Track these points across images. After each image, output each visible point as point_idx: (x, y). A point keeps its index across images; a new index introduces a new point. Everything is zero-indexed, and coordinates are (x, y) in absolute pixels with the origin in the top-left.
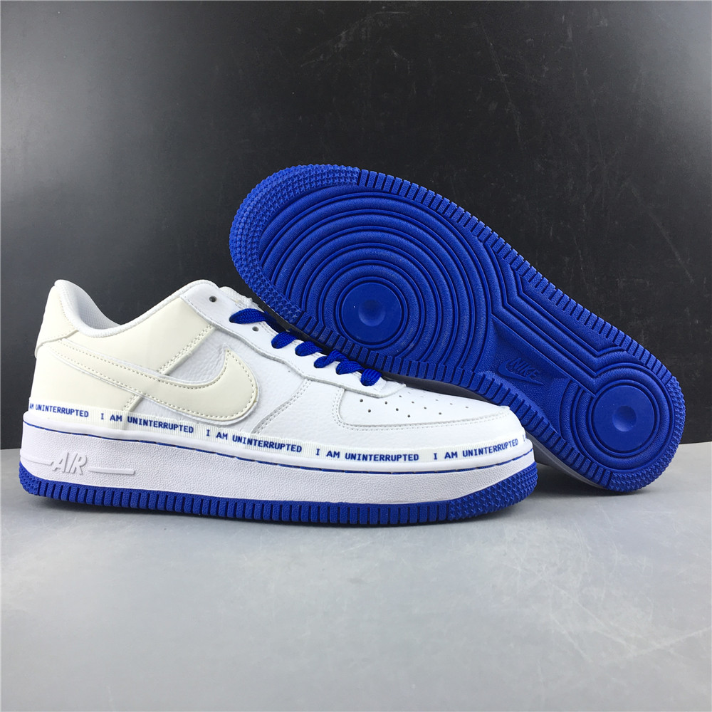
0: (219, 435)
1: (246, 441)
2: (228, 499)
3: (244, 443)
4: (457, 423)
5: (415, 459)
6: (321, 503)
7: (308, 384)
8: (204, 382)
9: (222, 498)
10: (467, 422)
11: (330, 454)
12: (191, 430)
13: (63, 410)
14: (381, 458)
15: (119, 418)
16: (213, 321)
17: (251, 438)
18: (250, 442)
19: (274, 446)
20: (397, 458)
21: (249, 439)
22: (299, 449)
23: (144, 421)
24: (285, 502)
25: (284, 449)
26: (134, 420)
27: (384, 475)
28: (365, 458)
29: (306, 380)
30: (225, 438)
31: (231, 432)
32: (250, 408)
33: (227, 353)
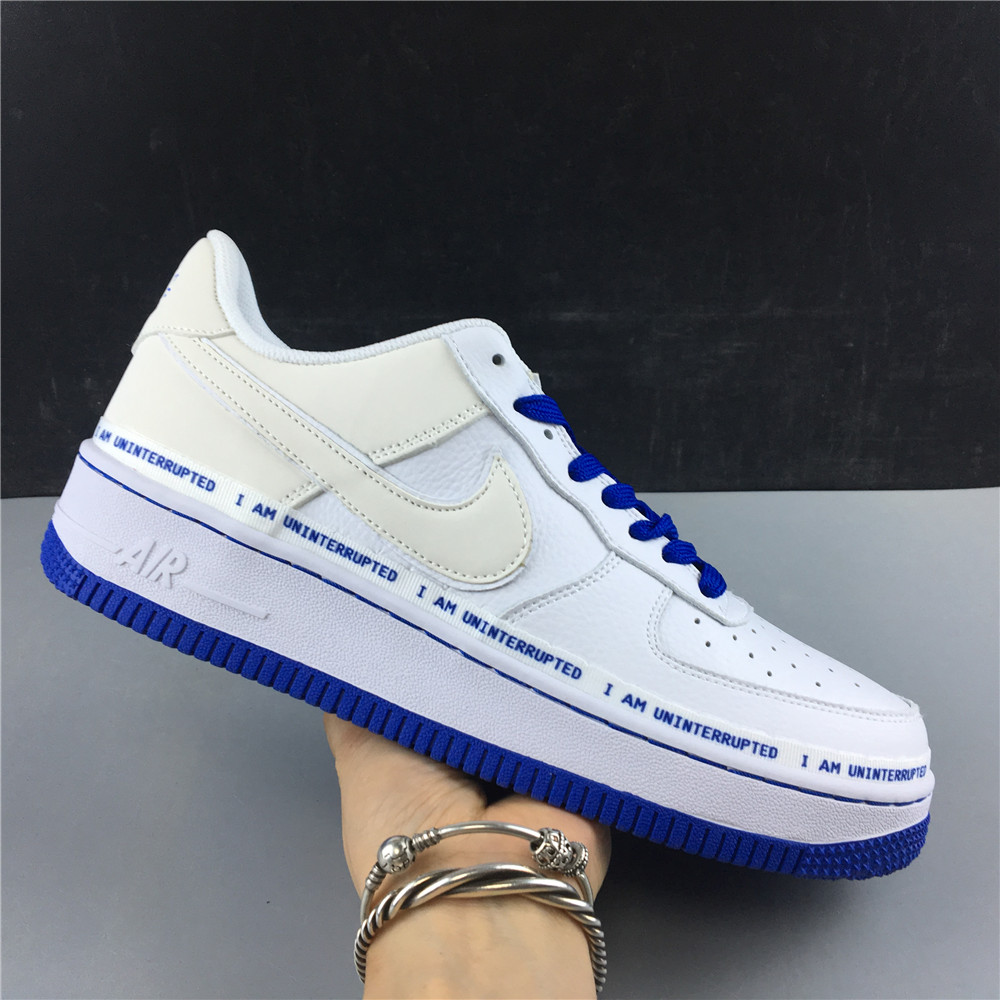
0: (440, 602)
1: (487, 629)
2: (424, 718)
3: (482, 631)
4: (845, 711)
5: (770, 756)
6: (592, 782)
7: (615, 563)
8: (442, 501)
9: (413, 714)
10: (860, 714)
11: (628, 699)
12: (393, 576)
13: (167, 464)
14: (714, 735)
15: (270, 513)
16: (489, 399)
17: (497, 626)
18: (493, 632)
19: (534, 654)
20: (743, 743)
21: (492, 628)
22: (577, 674)
23: (313, 532)
24: (528, 760)
25: (551, 665)
26: (296, 526)
27: (715, 768)
28: (687, 726)
29: (613, 554)
30: (449, 611)
31: (465, 604)
32: (510, 574)
33: (495, 463)
